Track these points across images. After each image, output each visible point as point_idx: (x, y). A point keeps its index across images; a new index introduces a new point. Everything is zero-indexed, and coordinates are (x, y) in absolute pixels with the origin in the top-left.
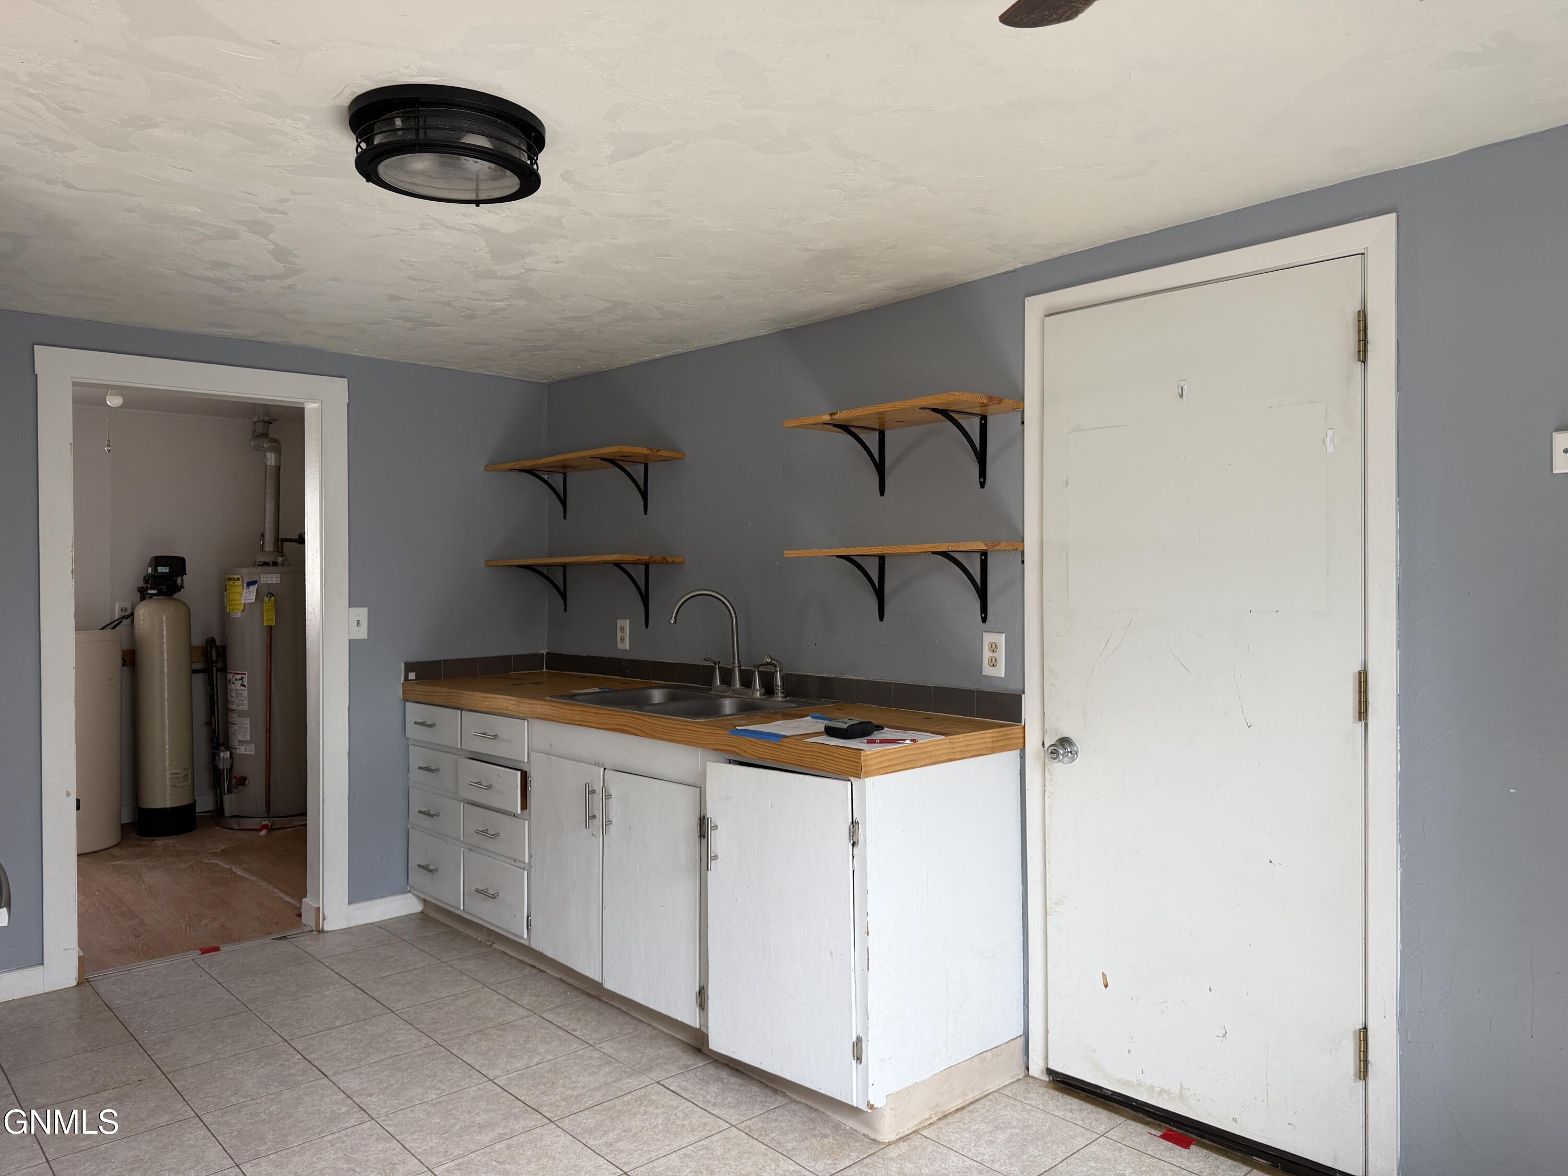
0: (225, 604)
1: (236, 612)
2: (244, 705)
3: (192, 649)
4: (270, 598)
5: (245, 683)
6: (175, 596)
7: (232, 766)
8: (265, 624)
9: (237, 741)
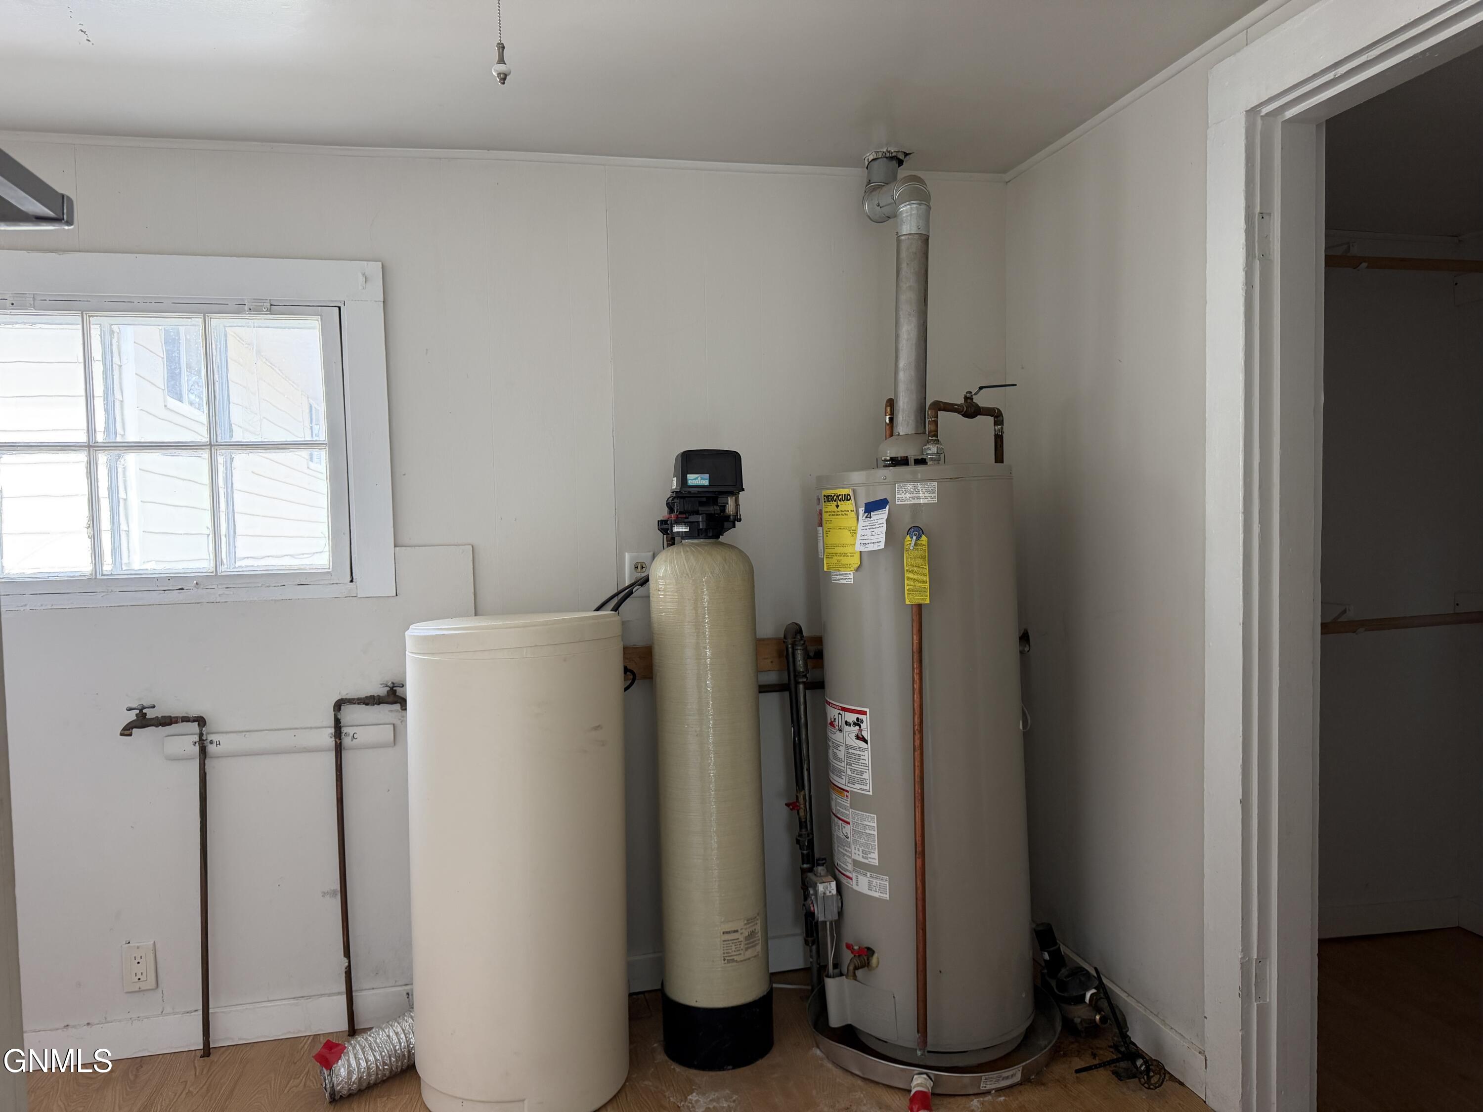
0: (821, 556)
1: (842, 571)
2: (862, 782)
3: (759, 643)
4: (919, 538)
5: (866, 734)
6: (725, 538)
7: (840, 913)
8: (907, 602)
9: (850, 861)
